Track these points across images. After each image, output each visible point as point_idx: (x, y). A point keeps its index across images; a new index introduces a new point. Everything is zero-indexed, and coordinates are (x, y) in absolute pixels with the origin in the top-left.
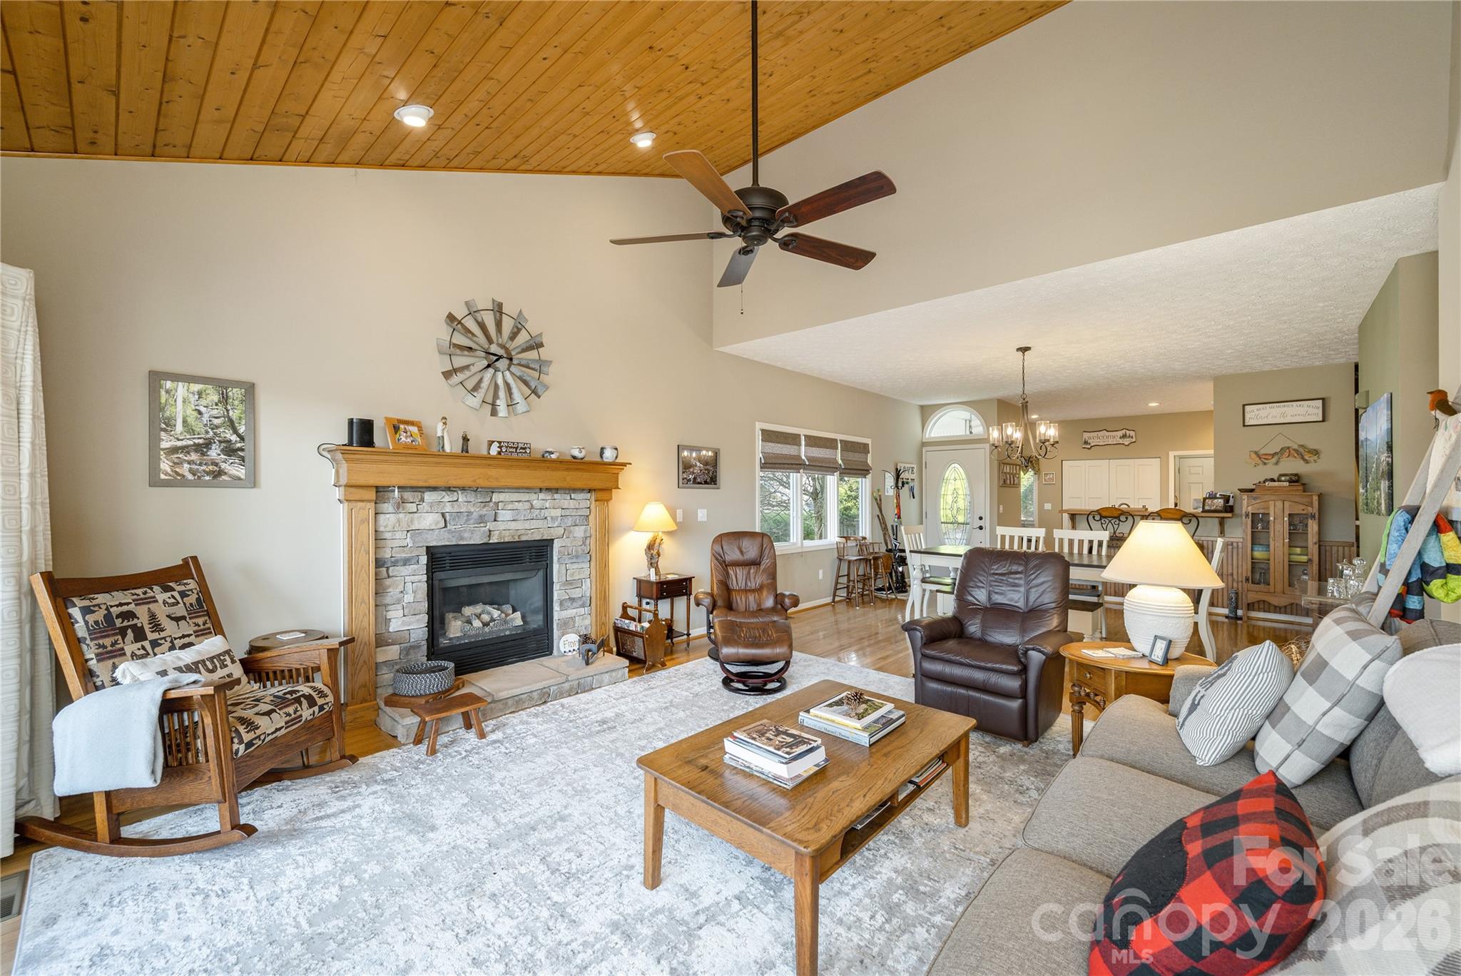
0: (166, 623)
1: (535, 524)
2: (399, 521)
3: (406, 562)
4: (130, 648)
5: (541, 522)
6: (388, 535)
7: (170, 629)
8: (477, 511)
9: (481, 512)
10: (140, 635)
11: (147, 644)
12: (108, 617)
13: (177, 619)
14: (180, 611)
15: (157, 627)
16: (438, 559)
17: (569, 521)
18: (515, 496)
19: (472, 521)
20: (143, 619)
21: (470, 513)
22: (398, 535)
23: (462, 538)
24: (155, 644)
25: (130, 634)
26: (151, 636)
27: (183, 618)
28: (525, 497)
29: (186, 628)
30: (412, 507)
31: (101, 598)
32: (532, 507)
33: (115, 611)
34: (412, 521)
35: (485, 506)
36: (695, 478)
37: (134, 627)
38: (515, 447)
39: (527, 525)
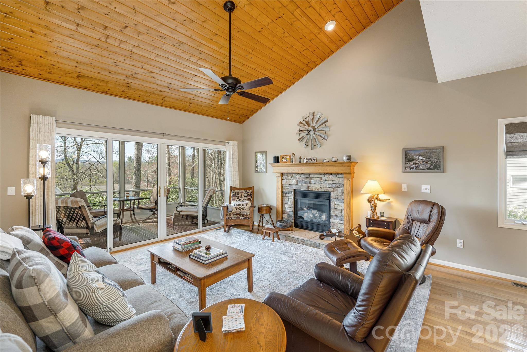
0: (243, 196)
1: (322, 186)
2: (286, 182)
3: (289, 193)
4: (236, 199)
5: (324, 185)
6: (285, 185)
7: (243, 198)
8: (305, 180)
9: (306, 181)
10: (238, 198)
11: (239, 199)
12: (235, 194)
13: (245, 197)
14: (246, 195)
15: (241, 197)
16: (297, 194)
17: (334, 186)
18: (316, 176)
19: (303, 183)
20: (240, 196)
21: (303, 181)
22: (287, 185)
23: (301, 188)
24: (240, 200)
25: (237, 197)
26: (240, 198)
27: (246, 197)
28: (320, 176)
29: (246, 198)
30: (290, 178)
31: (236, 191)
32: (321, 180)
33: (236, 193)
34: (290, 182)
35: (307, 179)
36: (417, 167)
37: (238, 196)
38: (311, 159)
39: (319, 186)
